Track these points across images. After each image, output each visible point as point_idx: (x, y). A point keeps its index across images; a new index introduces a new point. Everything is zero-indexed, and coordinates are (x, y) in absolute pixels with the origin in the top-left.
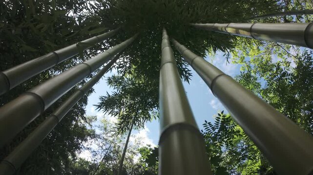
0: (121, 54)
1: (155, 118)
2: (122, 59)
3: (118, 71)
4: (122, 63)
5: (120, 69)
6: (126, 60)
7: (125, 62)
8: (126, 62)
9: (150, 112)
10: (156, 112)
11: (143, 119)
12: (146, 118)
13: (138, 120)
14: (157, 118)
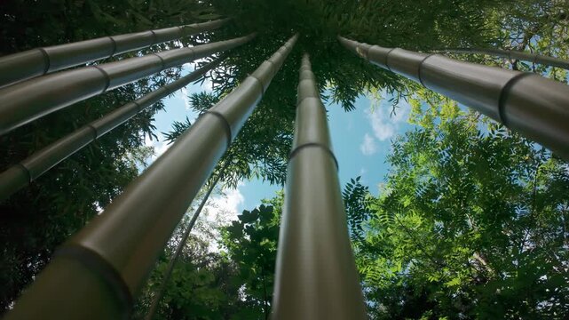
0: (222, 58)
1: (258, 176)
2: (223, 68)
3: (213, 87)
4: (222, 75)
5: (216, 85)
6: (228, 72)
7: (226, 75)
8: (230, 77)
9: (251, 166)
10: (261, 168)
11: (238, 173)
12: (244, 174)
13: (230, 175)
14: (260, 176)
